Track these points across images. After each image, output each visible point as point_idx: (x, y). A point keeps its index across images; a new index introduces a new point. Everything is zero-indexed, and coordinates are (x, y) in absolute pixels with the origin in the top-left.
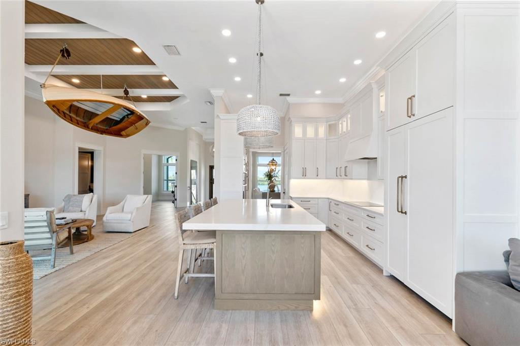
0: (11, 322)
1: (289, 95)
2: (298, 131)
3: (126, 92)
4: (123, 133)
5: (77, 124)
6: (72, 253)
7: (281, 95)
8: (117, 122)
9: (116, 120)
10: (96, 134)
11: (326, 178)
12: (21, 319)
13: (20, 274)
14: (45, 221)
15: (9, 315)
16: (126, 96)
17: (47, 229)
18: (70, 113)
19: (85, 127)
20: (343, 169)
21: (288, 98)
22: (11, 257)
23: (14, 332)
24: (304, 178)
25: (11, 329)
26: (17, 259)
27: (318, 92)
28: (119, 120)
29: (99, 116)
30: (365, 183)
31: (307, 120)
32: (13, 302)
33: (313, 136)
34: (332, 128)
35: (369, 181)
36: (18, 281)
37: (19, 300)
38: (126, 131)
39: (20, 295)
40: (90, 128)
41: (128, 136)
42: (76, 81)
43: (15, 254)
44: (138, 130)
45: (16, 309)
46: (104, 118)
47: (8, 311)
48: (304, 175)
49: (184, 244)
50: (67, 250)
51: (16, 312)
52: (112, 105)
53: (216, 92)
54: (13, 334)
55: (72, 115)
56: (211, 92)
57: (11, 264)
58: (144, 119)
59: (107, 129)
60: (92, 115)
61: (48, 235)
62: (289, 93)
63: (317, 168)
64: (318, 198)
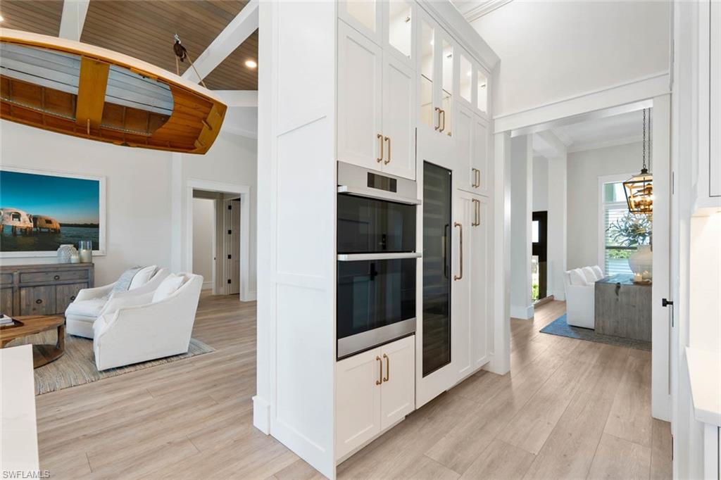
4: (197, 144)
40: (89, 131)
58: (214, 105)
59: (150, 137)
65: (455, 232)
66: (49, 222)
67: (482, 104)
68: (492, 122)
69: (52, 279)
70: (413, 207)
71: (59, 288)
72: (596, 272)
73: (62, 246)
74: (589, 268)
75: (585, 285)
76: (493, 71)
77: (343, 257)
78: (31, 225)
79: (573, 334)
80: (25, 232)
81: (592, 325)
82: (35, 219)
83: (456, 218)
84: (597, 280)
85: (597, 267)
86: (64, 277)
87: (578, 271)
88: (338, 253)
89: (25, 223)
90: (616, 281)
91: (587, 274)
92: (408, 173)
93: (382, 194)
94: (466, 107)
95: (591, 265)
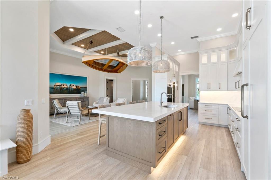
0: (22, 135)
1: (197, 37)
2: (204, 59)
3: (118, 54)
4: (118, 71)
5: (98, 69)
6: (90, 119)
7: (192, 38)
8: (115, 67)
9: (115, 66)
10: (106, 72)
11: (228, 90)
12: (25, 135)
13: (25, 120)
14: (77, 106)
15: (21, 133)
16: (118, 55)
17: (78, 109)
18: (95, 65)
19: (101, 70)
21: (197, 38)
22: (24, 114)
23: (23, 139)
25: (22, 138)
26: (25, 115)
27: (219, 30)
28: (116, 66)
29: (106, 65)
31: (210, 51)
32: (23, 129)
33: (216, 61)
36: (24, 122)
37: (25, 129)
38: (119, 70)
39: (25, 127)
40: (104, 70)
41: (120, 72)
42: (102, 52)
43: (25, 113)
44: (123, 69)
45: (23, 131)
46: (108, 66)
47: (21, 131)
49: (101, 120)
50: (88, 118)
51: (24, 133)
52: (109, 60)
53: (153, 45)
54: (23, 140)
55: (96, 66)
56: (150, 45)
57: (23, 116)
58: (125, 65)
59: (111, 70)
60: (103, 65)
61: (79, 111)
62: (197, 36)
63: (220, 83)
64: (219, 104)
65: (175, 91)
66: (79, 87)
67: (178, 71)
68: (179, 73)
69: (83, 100)
70: (172, 88)
71: (84, 102)
73: (82, 93)
76: (179, 65)
78: (76, 88)
80: (75, 89)
81: (193, 108)
82: (76, 86)
83: (175, 89)
85: (194, 97)
86: (85, 100)
87: (191, 98)
88: (168, 94)
89: (75, 87)
91: (193, 98)
92: (171, 84)
93: (170, 87)
94: (176, 72)
95: (193, 97)
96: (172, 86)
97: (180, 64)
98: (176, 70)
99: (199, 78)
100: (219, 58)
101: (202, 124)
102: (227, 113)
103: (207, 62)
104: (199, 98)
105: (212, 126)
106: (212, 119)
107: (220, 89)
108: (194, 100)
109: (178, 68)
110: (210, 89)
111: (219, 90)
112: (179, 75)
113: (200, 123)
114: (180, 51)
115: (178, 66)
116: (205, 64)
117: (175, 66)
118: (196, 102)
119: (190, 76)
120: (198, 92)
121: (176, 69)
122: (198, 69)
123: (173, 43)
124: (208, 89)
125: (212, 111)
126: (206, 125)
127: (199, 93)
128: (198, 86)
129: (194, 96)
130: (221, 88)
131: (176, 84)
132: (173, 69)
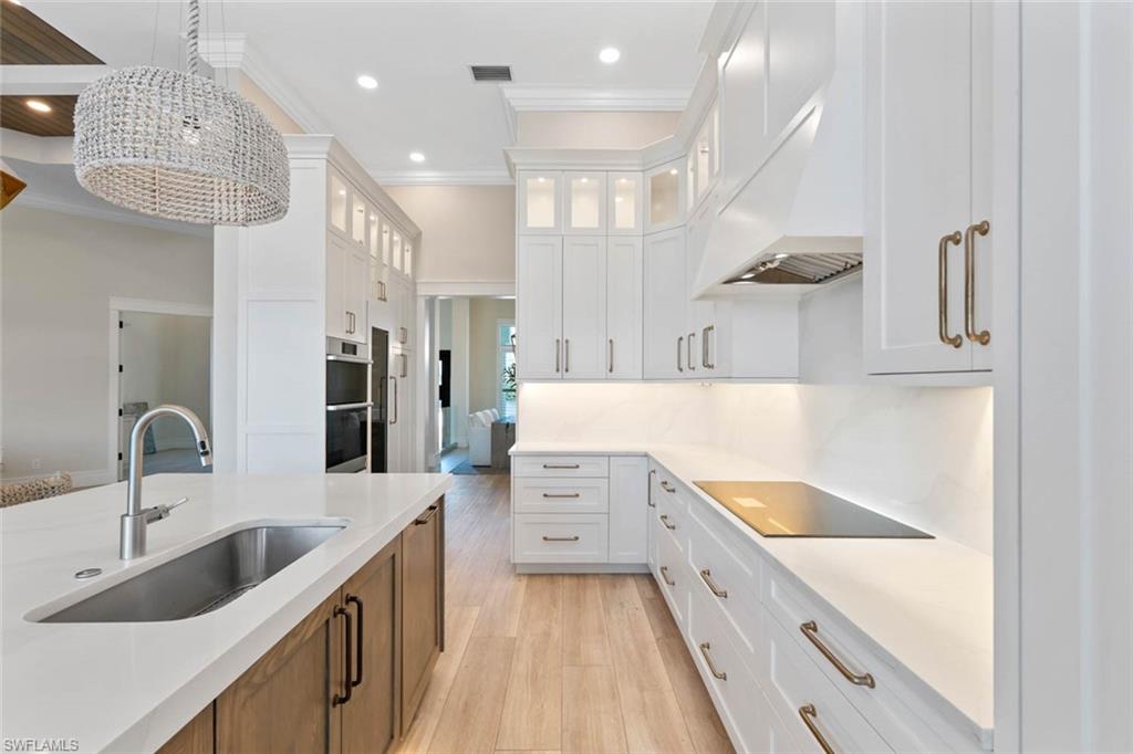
1: (505, 73)
2: (538, 211)
7: (477, 73)
11: (644, 380)
20: (698, 342)
21: (503, 85)
24: (562, 380)
27: (610, 55)
30: (787, 395)
33: (596, 225)
34: (661, 191)
35: (802, 386)
48: (562, 369)
62: (505, 66)
63: (611, 341)
64: (609, 455)
65: (391, 383)
67: (408, 270)
68: (414, 283)
70: (365, 365)
72: (494, 414)
74: (488, 411)
75: (483, 426)
76: (415, 239)
77: (331, 408)
79: (475, 472)
81: (488, 462)
83: (390, 373)
84: (493, 420)
85: (494, 410)
87: (479, 414)
88: (328, 404)
90: (508, 421)
91: (486, 417)
92: (363, 339)
93: (349, 358)
94: (397, 275)
95: (490, 408)
96: (365, 355)
97: (420, 234)
98: (397, 264)
99: (513, 324)
100: (607, 211)
101: (531, 575)
102: (649, 504)
103: (551, 224)
104: (514, 413)
105: (580, 575)
106: (577, 538)
107: (611, 371)
108: (493, 424)
109: (408, 256)
110: (566, 375)
111: (607, 380)
112: (415, 296)
113: (518, 571)
114: (417, 157)
115: (408, 247)
116: (543, 232)
117: (386, 237)
118: (504, 434)
119: (475, 302)
120: (508, 386)
121: (401, 258)
122: (508, 270)
123: (368, 82)
124: (558, 370)
125: (577, 495)
126: (552, 575)
127: (514, 391)
128: (510, 359)
129: (495, 407)
130: (614, 369)
131: (399, 345)
132: (373, 251)
